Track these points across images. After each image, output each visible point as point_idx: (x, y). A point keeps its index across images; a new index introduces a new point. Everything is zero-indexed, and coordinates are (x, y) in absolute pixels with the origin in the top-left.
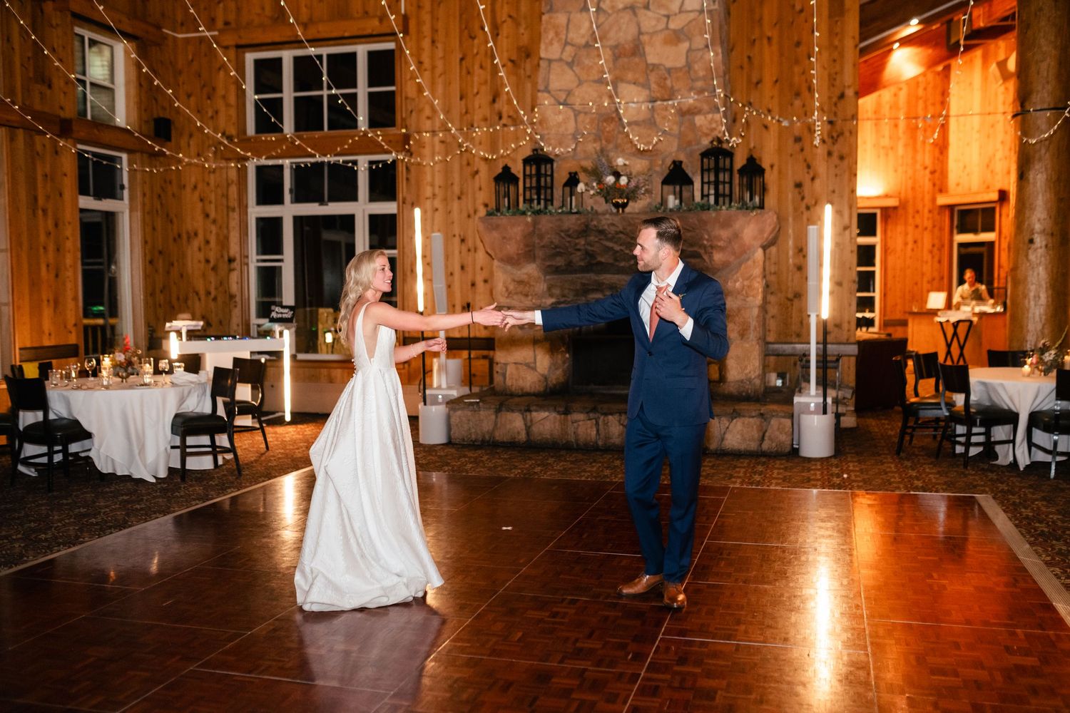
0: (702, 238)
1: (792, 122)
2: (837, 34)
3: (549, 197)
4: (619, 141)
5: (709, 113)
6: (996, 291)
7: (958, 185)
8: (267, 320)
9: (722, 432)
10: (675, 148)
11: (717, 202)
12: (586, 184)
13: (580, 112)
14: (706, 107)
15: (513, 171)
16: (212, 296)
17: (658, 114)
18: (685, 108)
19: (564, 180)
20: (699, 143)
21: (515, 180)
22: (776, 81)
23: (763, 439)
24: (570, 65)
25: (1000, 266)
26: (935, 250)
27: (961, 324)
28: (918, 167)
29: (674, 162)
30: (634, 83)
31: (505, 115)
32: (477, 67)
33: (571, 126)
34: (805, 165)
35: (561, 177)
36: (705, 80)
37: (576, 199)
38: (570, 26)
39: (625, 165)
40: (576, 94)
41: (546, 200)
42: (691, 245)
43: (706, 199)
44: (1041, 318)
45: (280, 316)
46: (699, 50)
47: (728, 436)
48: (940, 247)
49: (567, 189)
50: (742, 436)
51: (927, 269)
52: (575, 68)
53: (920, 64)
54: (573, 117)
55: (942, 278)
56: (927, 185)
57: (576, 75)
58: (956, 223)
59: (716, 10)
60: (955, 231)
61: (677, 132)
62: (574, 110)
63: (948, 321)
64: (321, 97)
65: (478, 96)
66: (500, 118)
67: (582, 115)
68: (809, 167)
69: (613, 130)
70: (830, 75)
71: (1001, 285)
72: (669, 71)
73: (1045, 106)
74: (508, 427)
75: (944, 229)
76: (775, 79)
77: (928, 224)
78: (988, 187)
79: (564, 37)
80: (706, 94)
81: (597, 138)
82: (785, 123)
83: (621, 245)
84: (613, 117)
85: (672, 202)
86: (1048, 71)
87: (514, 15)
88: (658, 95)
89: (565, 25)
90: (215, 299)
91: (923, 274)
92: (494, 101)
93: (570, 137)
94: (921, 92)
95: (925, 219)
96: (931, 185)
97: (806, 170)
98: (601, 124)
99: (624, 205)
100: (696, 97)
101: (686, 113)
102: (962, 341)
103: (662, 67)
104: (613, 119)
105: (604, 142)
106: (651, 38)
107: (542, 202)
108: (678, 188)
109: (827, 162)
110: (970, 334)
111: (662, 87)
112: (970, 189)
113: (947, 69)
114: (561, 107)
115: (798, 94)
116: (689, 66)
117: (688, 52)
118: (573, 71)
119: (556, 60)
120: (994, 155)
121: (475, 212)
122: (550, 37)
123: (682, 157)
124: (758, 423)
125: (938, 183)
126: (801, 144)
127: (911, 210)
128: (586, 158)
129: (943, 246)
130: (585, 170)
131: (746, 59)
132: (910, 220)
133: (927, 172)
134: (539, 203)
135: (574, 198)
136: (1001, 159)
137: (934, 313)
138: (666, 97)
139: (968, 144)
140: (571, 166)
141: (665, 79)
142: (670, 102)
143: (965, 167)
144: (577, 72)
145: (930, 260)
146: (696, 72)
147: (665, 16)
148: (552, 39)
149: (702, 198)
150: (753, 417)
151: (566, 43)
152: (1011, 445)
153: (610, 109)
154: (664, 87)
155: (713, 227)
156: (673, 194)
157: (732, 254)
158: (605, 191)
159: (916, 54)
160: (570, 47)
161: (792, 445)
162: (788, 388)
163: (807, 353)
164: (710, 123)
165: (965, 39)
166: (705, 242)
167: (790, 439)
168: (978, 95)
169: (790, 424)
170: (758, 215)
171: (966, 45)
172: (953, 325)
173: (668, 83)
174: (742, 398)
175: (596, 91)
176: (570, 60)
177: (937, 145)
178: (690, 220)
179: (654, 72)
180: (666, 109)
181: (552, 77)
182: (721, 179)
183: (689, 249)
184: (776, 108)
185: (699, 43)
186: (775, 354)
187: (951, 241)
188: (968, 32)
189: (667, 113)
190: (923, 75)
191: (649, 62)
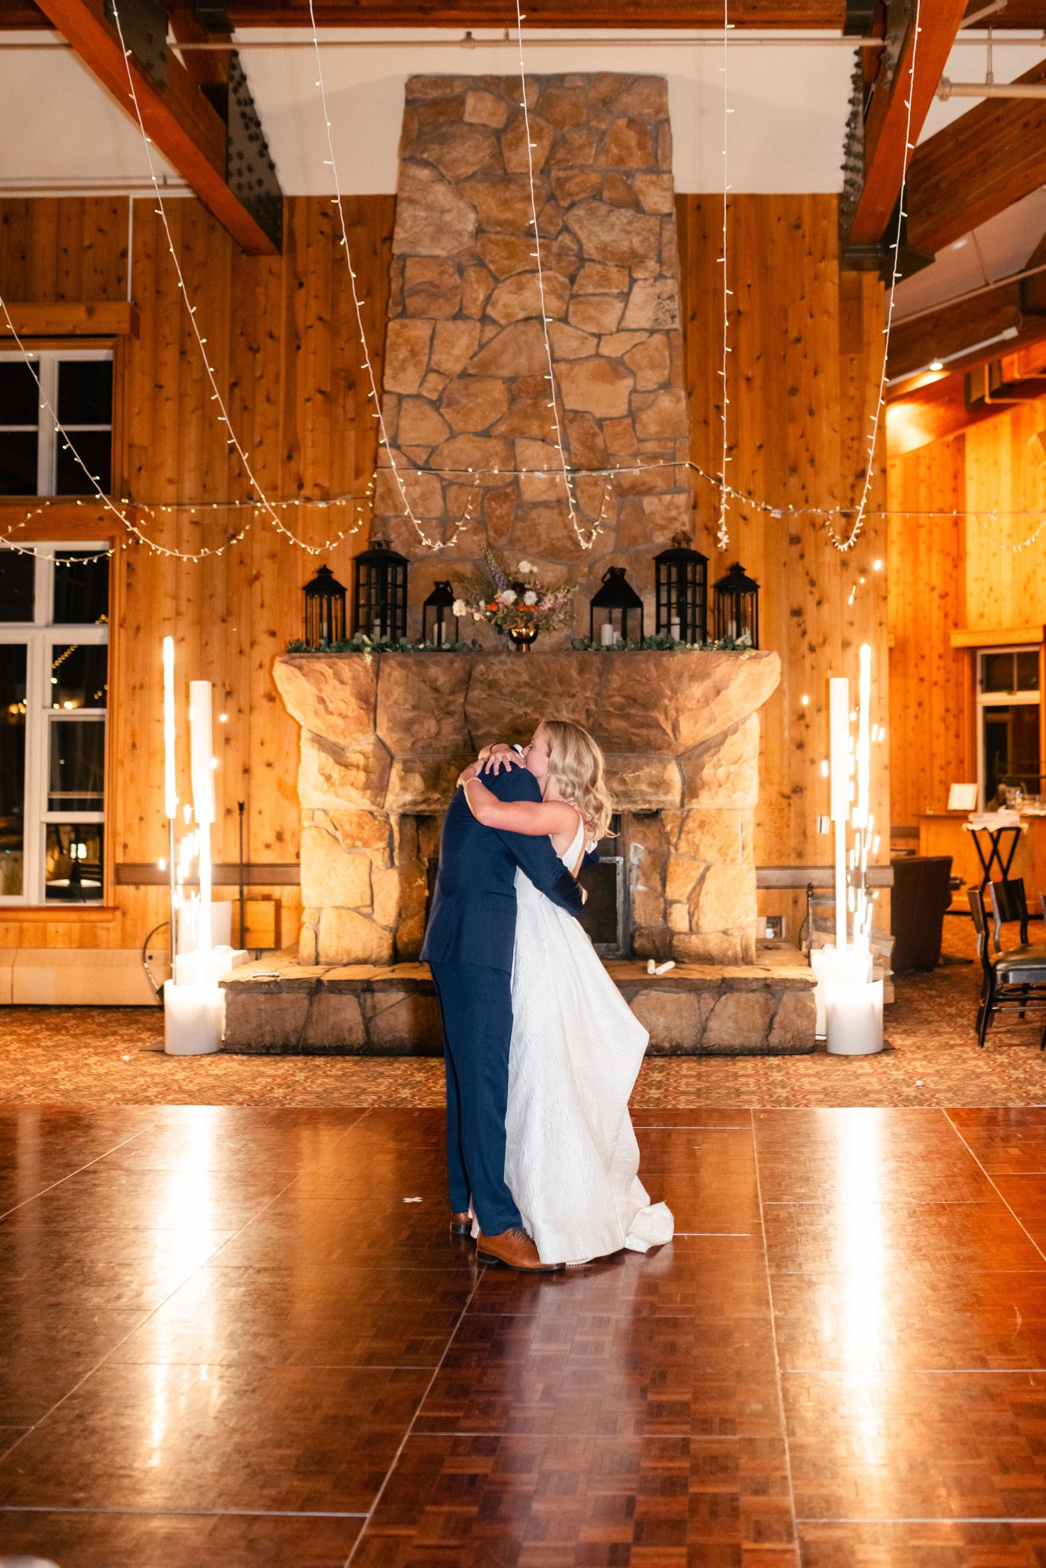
0: (662, 695)
1: (786, 514)
2: (852, 379)
3: (399, 624)
4: (518, 533)
5: (665, 493)
6: (1043, 781)
7: (981, 616)
9: (704, 1018)
10: (610, 548)
11: (683, 636)
12: (468, 603)
13: (451, 484)
14: (660, 484)
15: (336, 576)
17: (582, 492)
18: (626, 484)
19: (426, 597)
20: (648, 538)
21: (341, 590)
22: (760, 447)
23: (770, 1027)
24: (436, 405)
26: (951, 719)
27: (1004, 834)
28: (922, 587)
29: (612, 570)
30: (543, 440)
31: (308, 483)
32: (260, 399)
33: (436, 507)
34: (806, 579)
35: (420, 589)
36: (659, 440)
37: (447, 627)
38: (436, 342)
39: (531, 572)
40: (446, 452)
41: (394, 627)
42: (645, 707)
43: (664, 631)
46: (648, 392)
47: (713, 1024)
48: (958, 712)
49: (432, 610)
50: (736, 1021)
51: (939, 747)
52: (442, 411)
53: (930, 431)
54: (439, 491)
55: (962, 762)
56: (936, 616)
57: (446, 422)
58: (979, 676)
59: (675, 330)
60: (979, 688)
61: (614, 522)
62: (442, 479)
63: (985, 829)
65: (262, 448)
66: (301, 486)
67: (455, 488)
68: (812, 583)
69: (508, 514)
70: (843, 441)
72: (600, 422)
74: (332, 1019)
75: (962, 685)
76: (758, 444)
77: (939, 676)
78: (1027, 622)
79: (425, 359)
80: (661, 462)
81: (480, 525)
82: (776, 514)
83: (526, 705)
84: (508, 492)
85: (609, 635)
87: (328, 317)
88: (583, 461)
89: (427, 339)
91: (933, 755)
92: (289, 457)
93: (434, 523)
94: (922, 471)
95: (934, 670)
96: (942, 614)
97: (808, 588)
98: (486, 504)
99: (530, 640)
100: (646, 467)
101: (629, 492)
102: (1005, 862)
103: (589, 417)
104: (507, 495)
105: (491, 533)
106: (571, 369)
107: (389, 629)
108: (617, 613)
109: (841, 576)
110: (1017, 850)
111: (589, 448)
112: (1000, 624)
113: (961, 439)
114: (420, 473)
115: (794, 469)
116: (632, 415)
117: (630, 395)
118: (441, 415)
119: (408, 396)
120: (1034, 573)
121: (253, 644)
122: (401, 356)
123: (621, 563)
124: (762, 1001)
125: (951, 612)
126: (800, 546)
127: (912, 655)
128: (463, 559)
129: (961, 711)
130: (461, 578)
131: (712, 410)
132: (912, 670)
133: (935, 595)
134: (383, 633)
135: (444, 624)
137: (962, 816)
138: (596, 464)
139: (995, 554)
140: (438, 572)
141: (595, 435)
142: (604, 473)
143: (991, 589)
144: (447, 417)
145: (942, 732)
146: (644, 426)
147: (593, 334)
148: (404, 361)
149: (658, 631)
150: (753, 991)
151: (430, 370)
153: (502, 479)
154: (592, 448)
155: (680, 677)
156: (610, 622)
157: (710, 722)
158: (500, 614)
159: (921, 414)
160: (435, 375)
161: (814, 1035)
162: (786, 941)
163: (815, 883)
164: (668, 508)
165: (993, 394)
166: (666, 702)
167: (814, 1026)
168: (1006, 480)
169: (813, 1000)
170: (750, 658)
171: (992, 405)
172: (991, 835)
173: (599, 441)
174: (726, 960)
175: (480, 449)
176: (434, 397)
177: (949, 554)
178: (643, 666)
179: (576, 424)
180: (596, 484)
181: (403, 423)
182: (690, 600)
183: (640, 713)
184: (760, 487)
185: (648, 381)
186: (764, 886)
187: (974, 703)
188: (996, 385)
189: (598, 490)
190: (927, 447)
191: (568, 407)
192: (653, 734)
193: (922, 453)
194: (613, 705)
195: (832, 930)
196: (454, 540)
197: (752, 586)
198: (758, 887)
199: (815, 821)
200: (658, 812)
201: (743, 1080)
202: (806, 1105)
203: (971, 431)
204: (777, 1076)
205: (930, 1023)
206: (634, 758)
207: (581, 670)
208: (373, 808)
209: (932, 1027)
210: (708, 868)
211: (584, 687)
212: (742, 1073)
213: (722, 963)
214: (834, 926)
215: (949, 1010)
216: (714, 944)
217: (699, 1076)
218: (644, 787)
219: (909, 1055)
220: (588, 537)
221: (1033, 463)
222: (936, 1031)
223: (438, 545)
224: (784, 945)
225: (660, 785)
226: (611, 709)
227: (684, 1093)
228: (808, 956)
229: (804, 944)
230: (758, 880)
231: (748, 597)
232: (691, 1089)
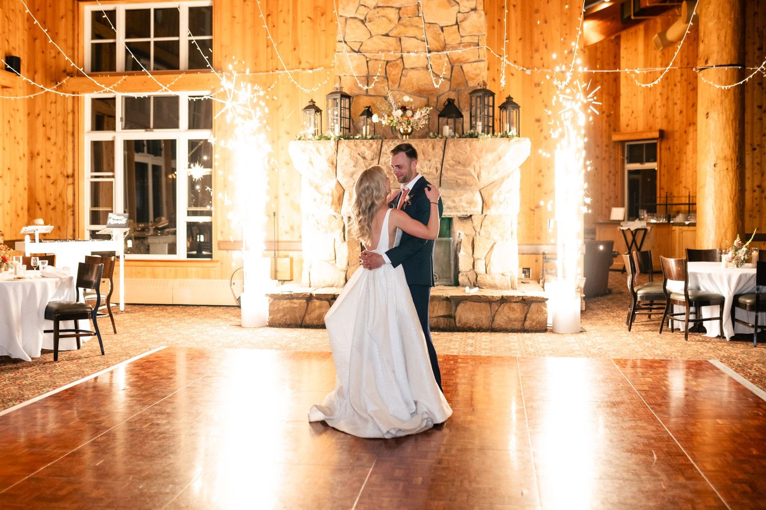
0: (472, 160)
1: (533, 72)
2: (566, 4)
3: (347, 126)
4: (403, 83)
5: (474, 62)
6: (658, 207)
7: (628, 125)
8: (105, 226)
9: (493, 315)
10: (447, 89)
11: (483, 131)
12: (379, 116)
13: (370, 60)
14: (472, 58)
15: (318, 104)
16: (51, 206)
17: (434, 62)
18: (455, 58)
20: (466, 85)
21: (319, 111)
22: (520, 39)
23: (525, 319)
24: (363, 22)
25: (661, 188)
26: (612, 177)
27: (638, 232)
29: (448, 100)
30: (415, 37)
31: (303, 61)
32: (281, 21)
33: (364, 70)
34: (543, 104)
35: (356, 110)
36: (471, 36)
37: (370, 128)
39: (409, 101)
40: (368, 44)
42: (464, 166)
43: (473, 129)
44: (724, 224)
45: (116, 222)
46: (465, 13)
47: (497, 318)
48: (615, 173)
50: (509, 316)
51: (605, 190)
52: (366, 24)
53: (602, 33)
54: (365, 63)
55: (617, 197)
56: (605, 126)
57: (368, 30)
58: (626, 155)
60: (626, 161)
61: (449, 76)
62: (366, 57)
63: (629, 229)
64: (149, 43)
65: (282, 44)
66: (300, 63)
67: (373, 61)
68: (546, 106)
69: (398, 73)
70: (561, 35)
71: (662, 203)
72: (442, 28)
73: (725, 63)
74: (317, 312)
75: (617, 160)
76: (519, 37)
77: (606, 155)
78: (651, 128)
80: (472, 47)
81: (384, 78)
84: (398, 63)
85: (447, 130)
86: (725, 37)
88: (434, 47)
90: (54, 209)
91: (603, 194)
92: (295, 49)
93: (364, 78)
94: (599, 55)
95: (604, 152)
96: (607, 125)
98: (387, 69)
99: (409, 134)
100: (465, 50)
101: (456, 62)
102: (639, 245)
103: (437, 26)
105: (390, 83)
106: (428, 2)
108: (451, 120)
110: (645, 239)
111: (436, 40)
112: (637, 129)
113: (618, 38)
114: (356, 55)
115: (537, 51)
116: (458, 24)
117: (457, 14)
118: (366, 26)
119: (350, 18)
120: (655, 104)
121: (279, 138)
123: (452, 96)
124: (521, 307)
125: (612, 124)
126: (539, 88)
129: (617, 172)
131: (497, 22)
133: (604, 115)
134: (339, 131)
135: (368, 126)
136: (659, 107)
137: (618, 223)
138: (440, 48)
139: (635, 95)
140: (365, 102)
141: (440, 34)
142: (445, 53)
143: (632, 112)
144: (369, 27)
145: (607, 183)
146: (463, 29)
148: (348, 1)
149: (470, 129)
150: (517, 302)
151: (360, 5)
152: (718, 321)
153: (395, 56)
154: (438, 41)
155: (481, 151)
156: (447, 124)
157: (496, 173)
158: (395, 121)
159: (598, 25)
160: (363, 7)
161: (547, 324)
162: (532, 279)
163: (546, 252)
164: (475, 70)
165: (635, 15)
166: (475, 163)
167: (547, 319)
168: (641, 57)
169: (546, 307)
170: (516, 141)
171: (635, 20)
172: (632, 232)
173: (442, 37)
174: (503, 287)
175: (385, 42)
176: (363, 18)
177: (611, 95)
178: (463, 145)
179: (431, 29)
180: (440, 58)
181: (348, 31)
182: (486, 114)
183: (462, 168)
184: (520, 60)
185: (465, 7)
186: (522, 254)
187: (623, 168)
188: (637, 10)
189: (441, 61)
190: (601, 42)
191: (426, 21)
192: (468, 178)
193: (598, 46)
194: (449, 165)
195: (555, 275)
196: (373, 85)
197: (517, 107)
198: (519, 254)
199: (547, 222)
200: (471, 216)
201: (512, 344)
202: (543, 356)
203: (623, 34)
204: (529, 342)
205: (603, 320)
206: (459, 192)
207: (433, 148)
208: (336, 214)
209: (605, 321)
210: (495, 243)
211: (435, 156)
212: (511, 340)
213: (501, 289)
214: (556, 273)
215: (612, 314)
216: (498, 280)
217: (491, 341)
218: (464, 204)
219: (593, 334)
220: (437, 83)
221: (655, 49)
222: (607, 324)
223: (366, 88)
224: (531, 282)
225: (471, 203)
226: (448, 167)
227: (484, 349)
228: (543, 287)
229: (541, 281)
230: (519, 250)
231: (514, 112)
232: (487, 347)
